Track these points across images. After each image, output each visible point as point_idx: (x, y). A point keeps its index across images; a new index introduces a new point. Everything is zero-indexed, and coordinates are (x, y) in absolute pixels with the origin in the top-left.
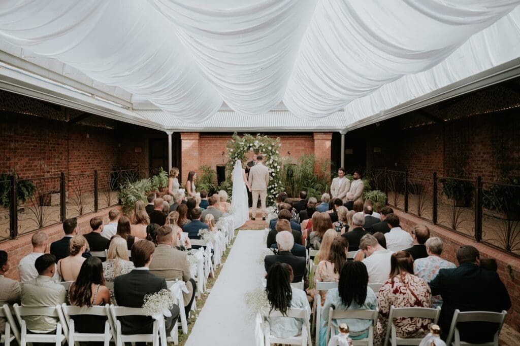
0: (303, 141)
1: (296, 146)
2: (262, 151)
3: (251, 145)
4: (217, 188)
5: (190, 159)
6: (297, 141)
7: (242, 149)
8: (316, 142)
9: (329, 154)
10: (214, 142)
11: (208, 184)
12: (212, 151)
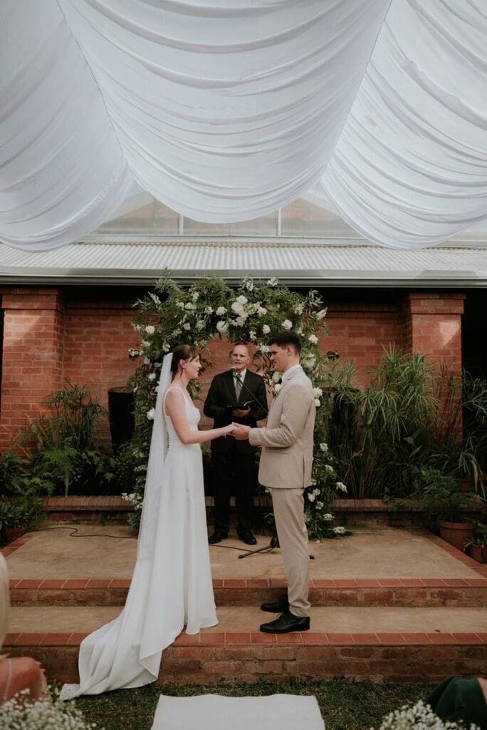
0: (372, 323)
1: (352, 335)
2: (259, 333)
3: (221, 310)
4: (107, 463)
5: (27, 371)
6: (355, 323)
7: (187, 327)
8: (416, 321)
9: (455, 359)
10: (109, 322)
11: (73, 452)
12: (103, 349)
